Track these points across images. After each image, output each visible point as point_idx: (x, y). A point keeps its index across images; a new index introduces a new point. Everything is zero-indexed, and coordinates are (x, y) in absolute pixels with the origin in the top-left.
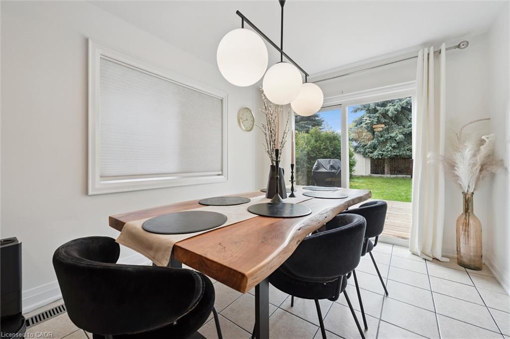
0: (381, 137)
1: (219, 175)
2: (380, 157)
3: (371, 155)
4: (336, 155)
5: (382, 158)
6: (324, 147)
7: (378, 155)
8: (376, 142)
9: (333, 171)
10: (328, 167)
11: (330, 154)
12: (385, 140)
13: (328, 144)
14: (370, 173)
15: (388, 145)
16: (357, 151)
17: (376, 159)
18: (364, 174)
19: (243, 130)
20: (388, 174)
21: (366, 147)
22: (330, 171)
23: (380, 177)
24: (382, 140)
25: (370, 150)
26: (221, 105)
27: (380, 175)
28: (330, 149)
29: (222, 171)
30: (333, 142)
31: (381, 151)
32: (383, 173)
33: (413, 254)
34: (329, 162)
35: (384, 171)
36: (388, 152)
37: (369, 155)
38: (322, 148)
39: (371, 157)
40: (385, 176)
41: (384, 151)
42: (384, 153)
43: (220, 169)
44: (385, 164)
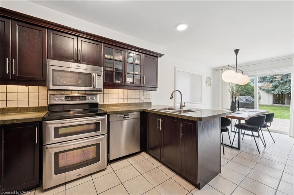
0: (282, 80)
1: (200, 103)
2: (280, 93)
3: (273, 92)
4: (248, 93)
5: (281, 94)
6: (241, 89)
7: (278, 92)
8: (277, 83)
9: (248, 102)
10: (245, 100)
11: (245, 93)
12: (284, 82)
13: (243, 87)
14: (272, 103)
15: (287, 85)
16: (262, 89)
17: (277, 94)
18: (267, 104)
19: (207, 86)
20: (287, 104)
21: (269, 86)
22: (246, 102)
23: (281, 106)
24: (282, 82)
25: (273, 89)
26: (200, 78)
27: (280, 105)
28: (245, 90)
29: (201, 102)
30: (246, 87)
31: (281, 89)
32: (283, 103)
33: (290, 137)
34: (245, 97)
35: (284, 102)
36: (287, 90)
37: (271, 92)
38: (239, 90)
39: (273, 93)
40: (285, 105)
41: (283, 89)
42: (284, 91)
43: (200, 101)
44: (285, 98)
